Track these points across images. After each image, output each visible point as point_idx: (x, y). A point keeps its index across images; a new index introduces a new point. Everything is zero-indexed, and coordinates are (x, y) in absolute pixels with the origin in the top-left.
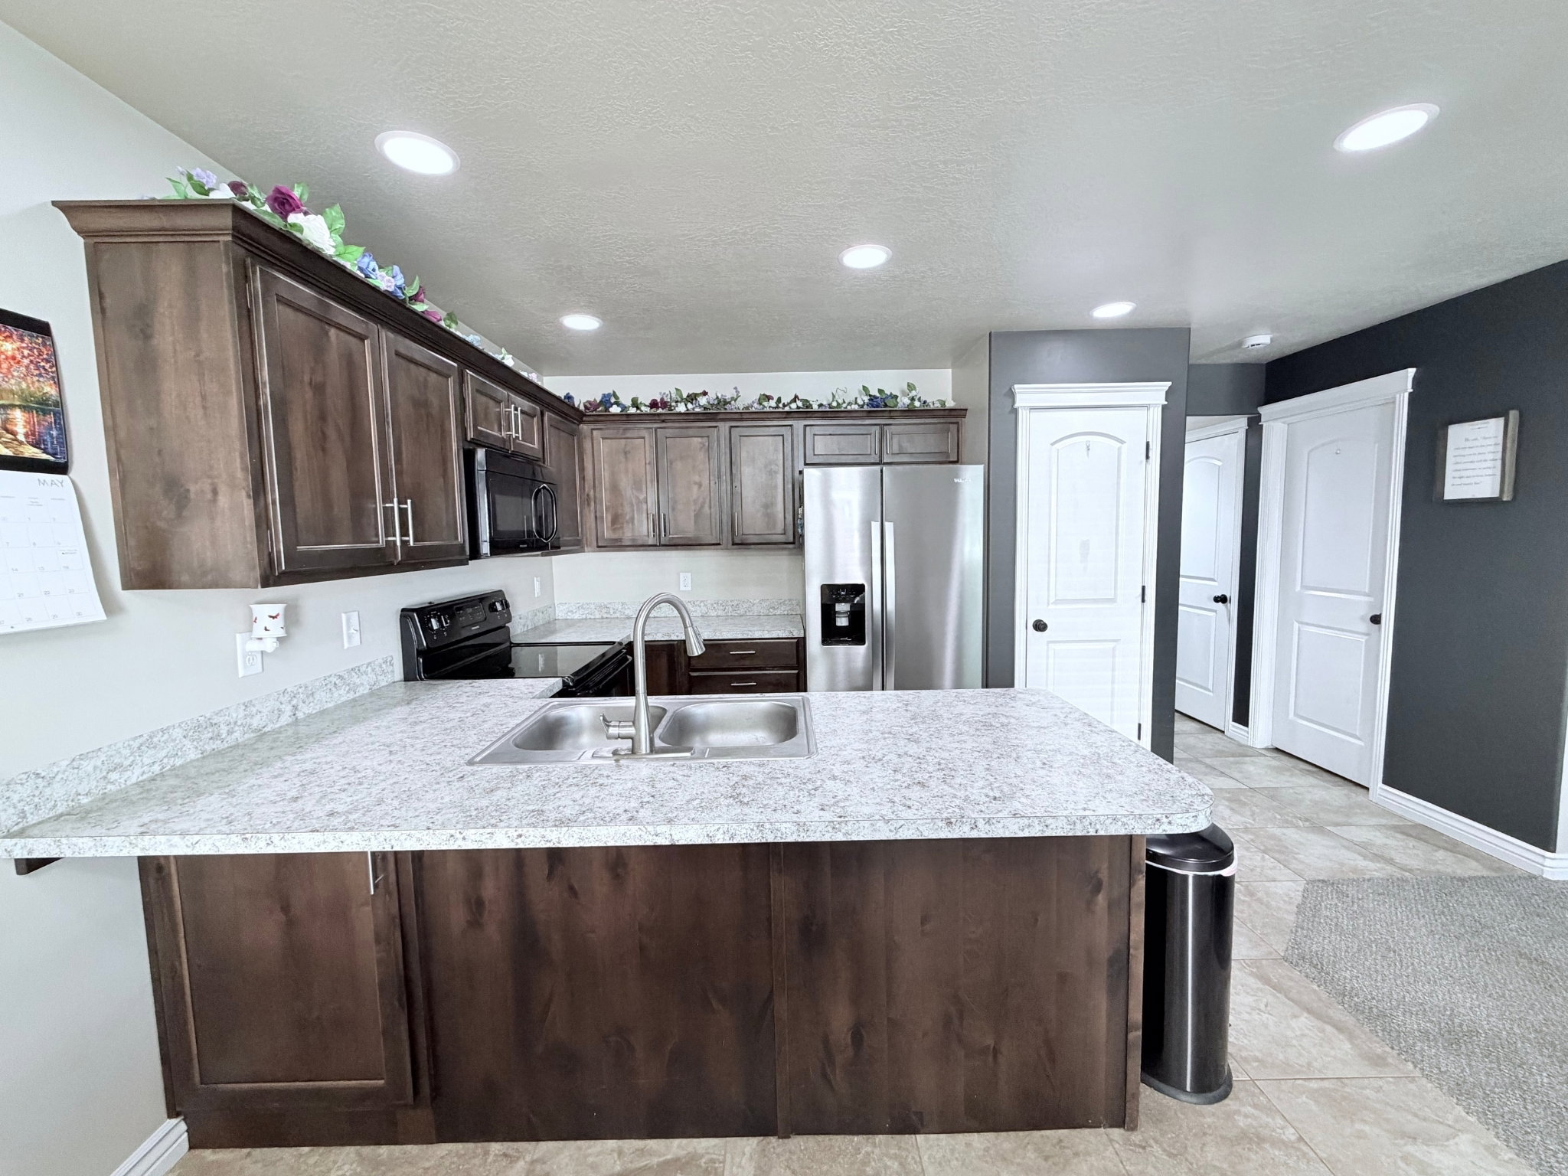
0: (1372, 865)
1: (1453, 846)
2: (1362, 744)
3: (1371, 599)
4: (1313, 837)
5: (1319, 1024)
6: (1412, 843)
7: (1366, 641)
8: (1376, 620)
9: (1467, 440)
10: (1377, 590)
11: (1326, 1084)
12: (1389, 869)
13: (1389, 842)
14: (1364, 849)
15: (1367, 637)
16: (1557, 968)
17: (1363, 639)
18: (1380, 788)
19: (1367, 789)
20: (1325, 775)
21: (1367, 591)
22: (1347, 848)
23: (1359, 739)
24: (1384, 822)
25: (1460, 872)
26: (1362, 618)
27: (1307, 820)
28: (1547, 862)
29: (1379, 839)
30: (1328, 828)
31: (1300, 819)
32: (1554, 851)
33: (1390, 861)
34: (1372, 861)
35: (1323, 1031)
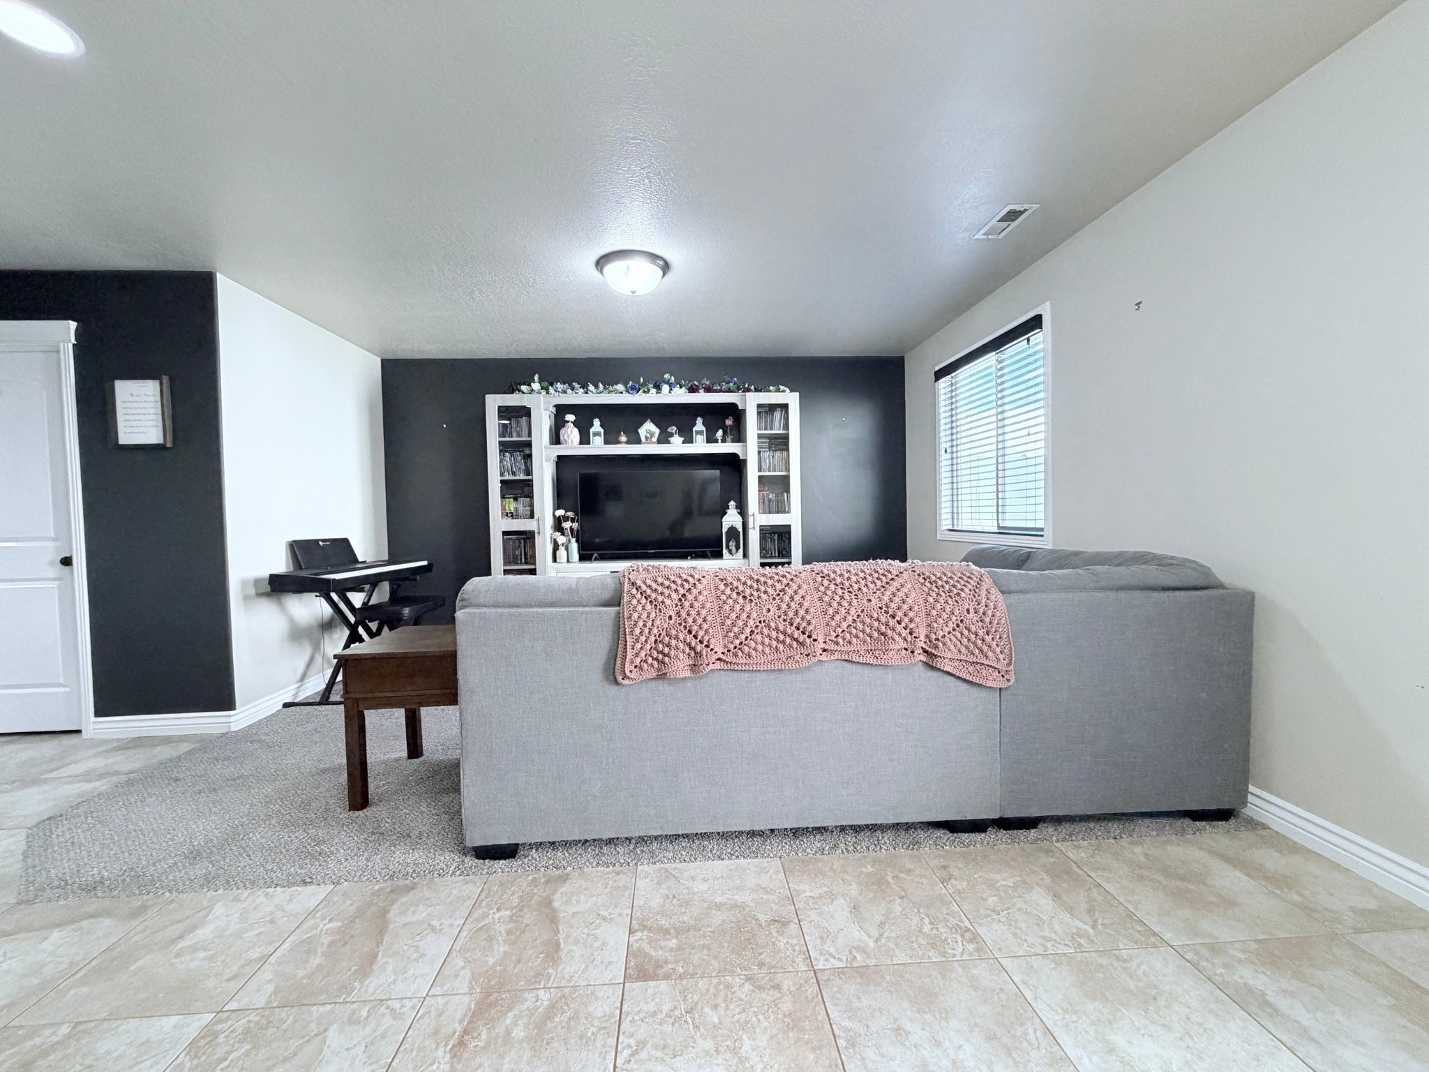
0: (98, 784)
1: (167, 740)
2: (68, 690)
3: (59, 544)
4: (28, 791)
5: (73, 926)
6: (131, 752)
7: (59, 587)
8: (67, 562)
9: (132, 395)
10: (64, 534)
11: (94, 963)
12: (115, 779)
13: (110, 761)
14: (88, 776)
15: (58, 582)
16: (251, 775)
17: (54, 585)
18: (94, 722)
19: (79, 732)
20: (28, 738)
21: (53, 535)
22: (70, 783)
23: (64, 686)
24: (101, 749)
25: (175, 754)
26: (51, 563)
27: (14, 782)
28: (232, 719)
29: (99, 763)
30: (43, 777)
31: (7, 783)
32: (234, 709)
33: (117, 773)
34: (97, 780)
35: (80, 929)
